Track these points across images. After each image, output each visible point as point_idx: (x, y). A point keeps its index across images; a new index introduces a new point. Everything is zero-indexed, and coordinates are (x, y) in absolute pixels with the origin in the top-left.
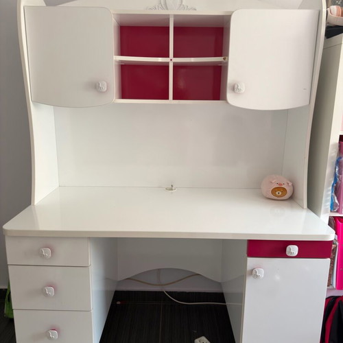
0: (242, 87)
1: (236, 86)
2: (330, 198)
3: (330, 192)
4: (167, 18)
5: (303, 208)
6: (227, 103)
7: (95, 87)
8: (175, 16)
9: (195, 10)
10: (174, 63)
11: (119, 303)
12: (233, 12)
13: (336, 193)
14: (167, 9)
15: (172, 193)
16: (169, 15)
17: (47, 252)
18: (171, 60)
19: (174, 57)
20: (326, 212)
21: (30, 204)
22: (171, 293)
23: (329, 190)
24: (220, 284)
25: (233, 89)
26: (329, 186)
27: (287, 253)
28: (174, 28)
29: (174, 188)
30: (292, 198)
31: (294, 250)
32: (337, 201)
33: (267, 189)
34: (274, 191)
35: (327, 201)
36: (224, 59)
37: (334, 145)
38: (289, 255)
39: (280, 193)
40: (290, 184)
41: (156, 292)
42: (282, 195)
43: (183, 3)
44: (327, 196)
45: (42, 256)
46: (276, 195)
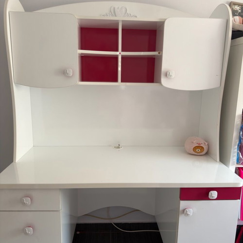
0: (173, 74)
1: (168, 73)
2: (236, 154)
3: (236, 150)
4: (117, 23)
5: (217, 161)
6: (162, 85)
7: (64, 73)
8: (123, 21)
9: (136, 17)
10: (122, 56)
11: (78, 233)
12: (166, 19)
13: (240, 151)
14: (116, 16)
15: (119, 150)
16: (118, 21)
17: (27, 201)
18: (120, 54)
19: (122, 51)
20: (233, 164)
21: (13, 162)
22: (117, 224)
23: (236, 149)
24: (154, 217)
25: (166, 75)
26: (235, 146)
27: (209, 197)
28: (122, 29)
29: (120, 147)
30: (207, 154)
31: (214, 194)
32: (241, 157)
33: (190, 148)
34: (195, 149)
35: (234, 156)
36: (159, 53)
37: (239, 116)
38: (211, 198)
39: (200, 150)
40: (206, 144)
41: (106, 224)
42: (201, 151)
43: (128, 12)
44: (234, 153)
45: (24, 204)
46: (196, 152)
